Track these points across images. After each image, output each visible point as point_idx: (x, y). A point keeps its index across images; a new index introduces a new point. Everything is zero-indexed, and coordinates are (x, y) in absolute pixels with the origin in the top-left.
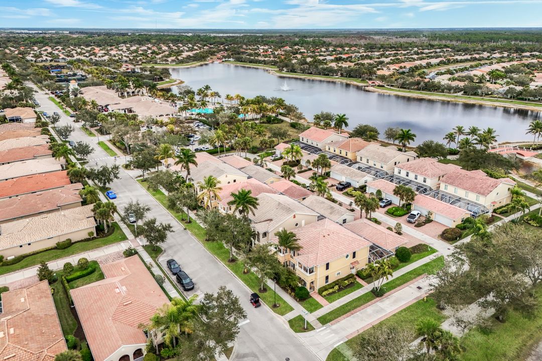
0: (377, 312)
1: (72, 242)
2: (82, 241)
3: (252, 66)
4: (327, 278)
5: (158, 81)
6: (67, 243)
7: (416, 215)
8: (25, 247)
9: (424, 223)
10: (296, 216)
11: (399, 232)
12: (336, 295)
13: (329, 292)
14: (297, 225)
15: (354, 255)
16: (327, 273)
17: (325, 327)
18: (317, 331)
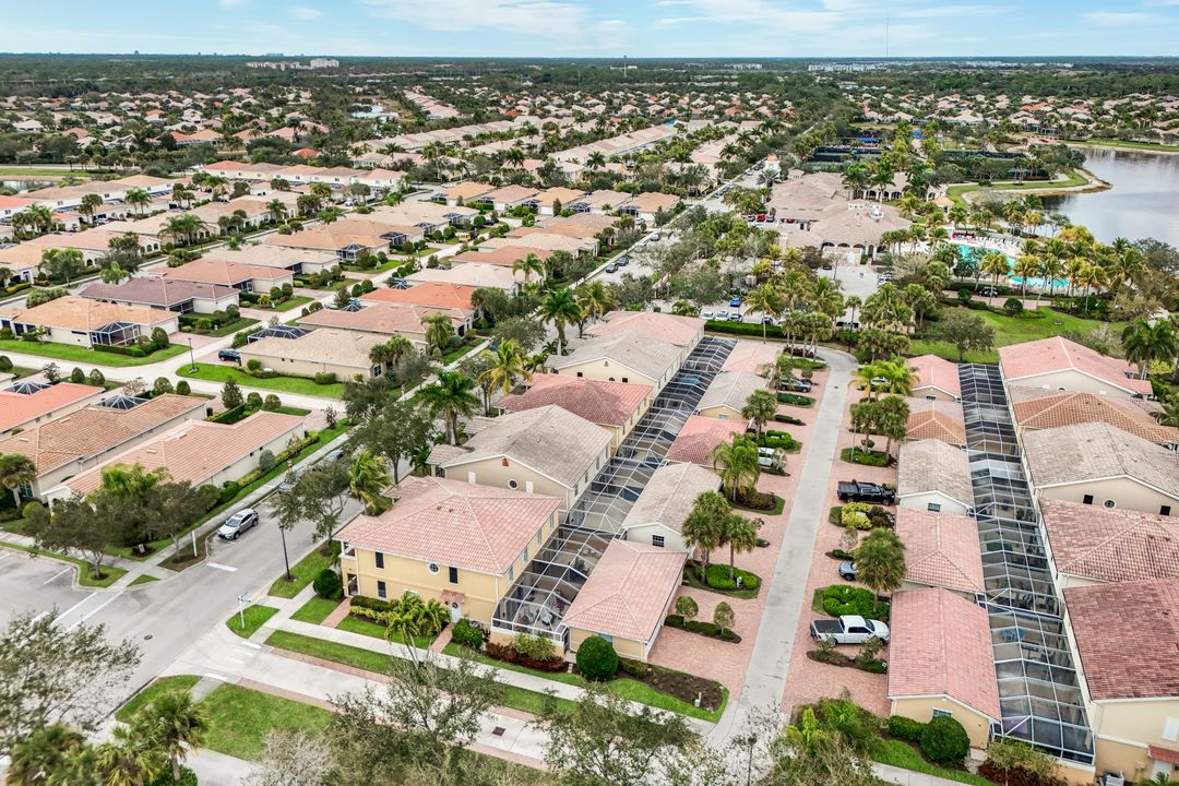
1: (336, 379)
2: (344, 383)
4: (381, 586)
5: (1025, 179)
6: (325, 378)
7: (847, 629)
8: (287, 362)
9: (847, 659)
10: (509, 463)
11: (727, 631)
12: (366, 626)
13: (361, 612)
14: (513, 484)
15: (454, 575)
16: (380, 574)
17: (259, 647)
18: (245, 642)
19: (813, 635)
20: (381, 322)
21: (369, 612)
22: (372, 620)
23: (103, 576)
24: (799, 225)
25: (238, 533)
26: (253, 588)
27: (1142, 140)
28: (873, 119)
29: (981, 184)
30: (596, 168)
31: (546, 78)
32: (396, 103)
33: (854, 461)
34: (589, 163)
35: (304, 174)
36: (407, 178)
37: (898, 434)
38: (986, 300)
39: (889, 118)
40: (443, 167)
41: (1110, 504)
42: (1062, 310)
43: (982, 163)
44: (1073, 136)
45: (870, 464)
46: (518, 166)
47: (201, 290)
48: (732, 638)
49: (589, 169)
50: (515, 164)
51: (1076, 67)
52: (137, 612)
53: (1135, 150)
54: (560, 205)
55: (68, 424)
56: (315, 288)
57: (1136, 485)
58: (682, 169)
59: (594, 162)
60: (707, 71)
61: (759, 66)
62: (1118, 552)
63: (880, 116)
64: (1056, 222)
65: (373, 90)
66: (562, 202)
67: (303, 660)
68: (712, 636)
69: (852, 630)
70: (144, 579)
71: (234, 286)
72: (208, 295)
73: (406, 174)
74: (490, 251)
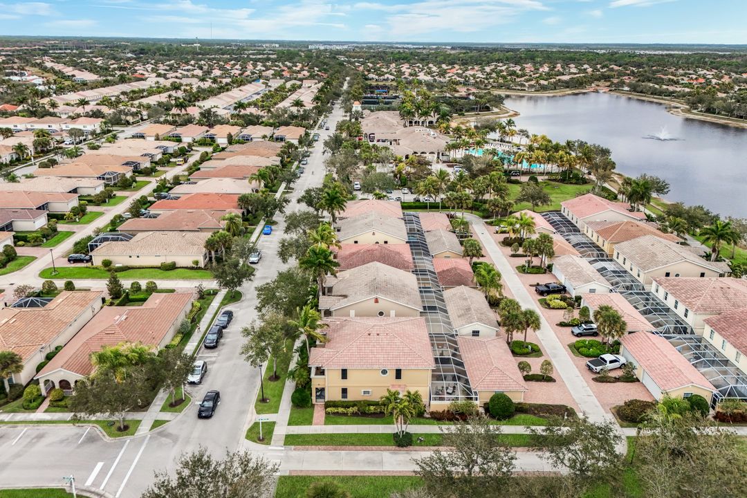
0: (369, 463)
1: (177, 266)
2: (187, 268)
3: (655, 100)
4: (344, 391)
5: (480, 111)
6: (169, 266)
7: (608, 362)
8: (134, 258)
9: (615, 378)
10: (379, 300)
11: (548, 377)
12: (344, 419)
13: (336, 411)
14: (381, 314)
15: (398, 374)
16: (345, 384)
17: (283, 448)
18: (270, 447)
19: (590, 369)
20: (184, 223)
21: (341, 410)
22: (345, 414)
23: (126, 428)
24: (389, 143)
25: (201, 378)
26: (243, 412)
27: (517, 88)
28: (373, 79)
29: (459, 115)
30: (240, 111)
31: (142, 51)
32: (37, 69)
33: (528, 273)
34: (235, 108)
35: (21, 123)
36: (105, 123)
37: (551, 255)
38: (518, 178)
39: (382, 78)
40: (126, 114)
41: (677, 275)
42: (555, 180)
43: (459, 103)
44: (483, 87)
45: (536, 273)
46: (183, 112)
47: (16, 214)
48: (550, 380)
49: (236, 112)
50: (181, 110)
51: (453, 48)
52: (173, 446)
53: (513, 93)
54: (232, 137)
55: (16, 324)
56: (98, 205)
57: (689, 264)
58: (298, 111)
59: (239, 107)
60: (249, 48)
61: (277, 45)
62: (712, 298)
63: (377, 77)
64: (522, 133)
65: (10, 60)
66: (233, 134)
67: (319, 449)
68: (541, 381)
69: (611, 362)
70: (157, 423)
71: (39, 208)
72: (25, 217)
73: (104, 120)
74: (212, 169)
